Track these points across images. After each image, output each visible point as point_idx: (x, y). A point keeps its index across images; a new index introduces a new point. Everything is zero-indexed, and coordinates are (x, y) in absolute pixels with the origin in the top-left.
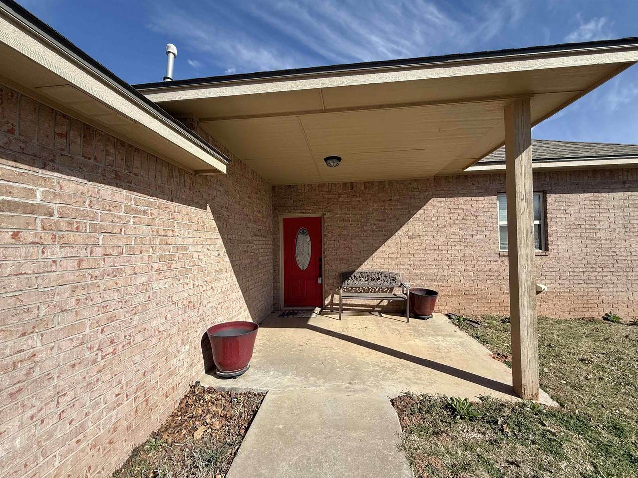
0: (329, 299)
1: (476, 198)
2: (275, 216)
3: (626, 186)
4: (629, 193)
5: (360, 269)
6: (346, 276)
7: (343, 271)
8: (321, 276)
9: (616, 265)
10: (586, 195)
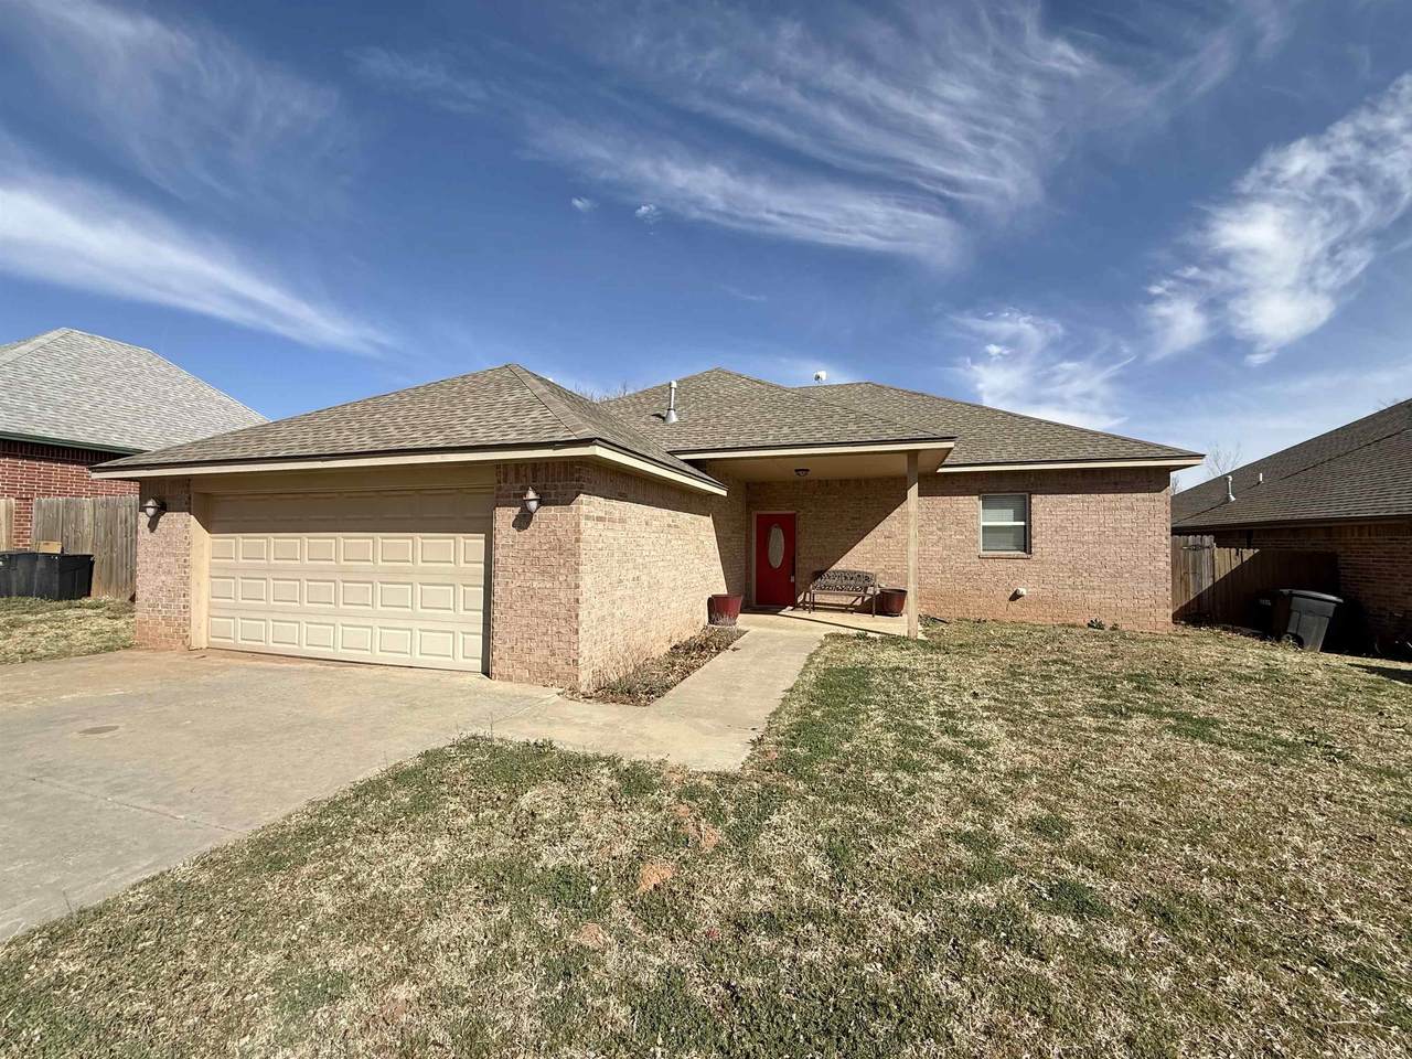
0: (802, 597)
1: (956, 498)
2: (749, 513)
3: (1119, 487)
4: (1121, 495)
5: (834, 568)
6: (818, 574)
7: (816, 569)
8: (794, 574)
9: (1104, 570)
10: (1075, 496)
